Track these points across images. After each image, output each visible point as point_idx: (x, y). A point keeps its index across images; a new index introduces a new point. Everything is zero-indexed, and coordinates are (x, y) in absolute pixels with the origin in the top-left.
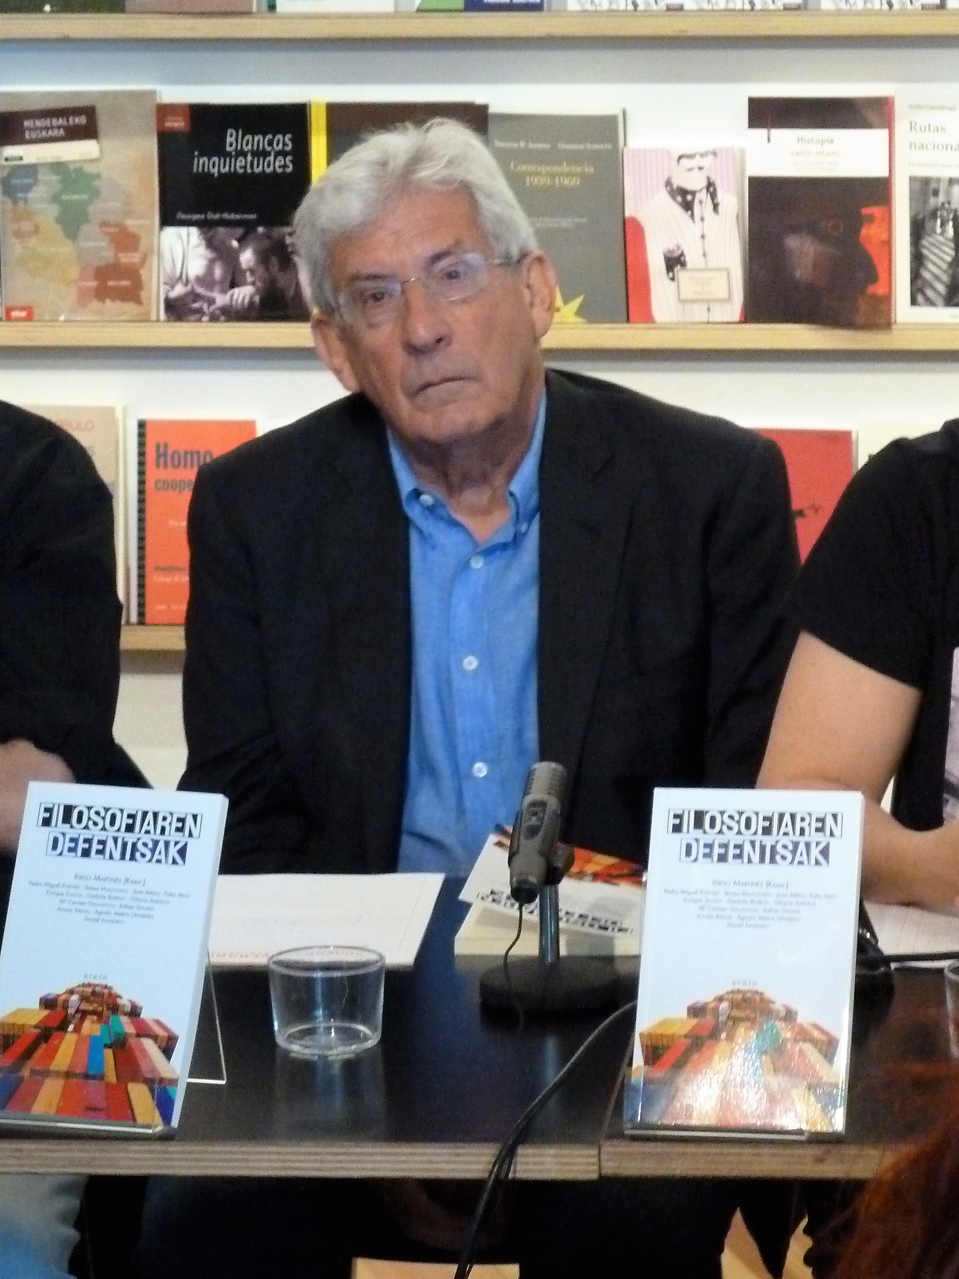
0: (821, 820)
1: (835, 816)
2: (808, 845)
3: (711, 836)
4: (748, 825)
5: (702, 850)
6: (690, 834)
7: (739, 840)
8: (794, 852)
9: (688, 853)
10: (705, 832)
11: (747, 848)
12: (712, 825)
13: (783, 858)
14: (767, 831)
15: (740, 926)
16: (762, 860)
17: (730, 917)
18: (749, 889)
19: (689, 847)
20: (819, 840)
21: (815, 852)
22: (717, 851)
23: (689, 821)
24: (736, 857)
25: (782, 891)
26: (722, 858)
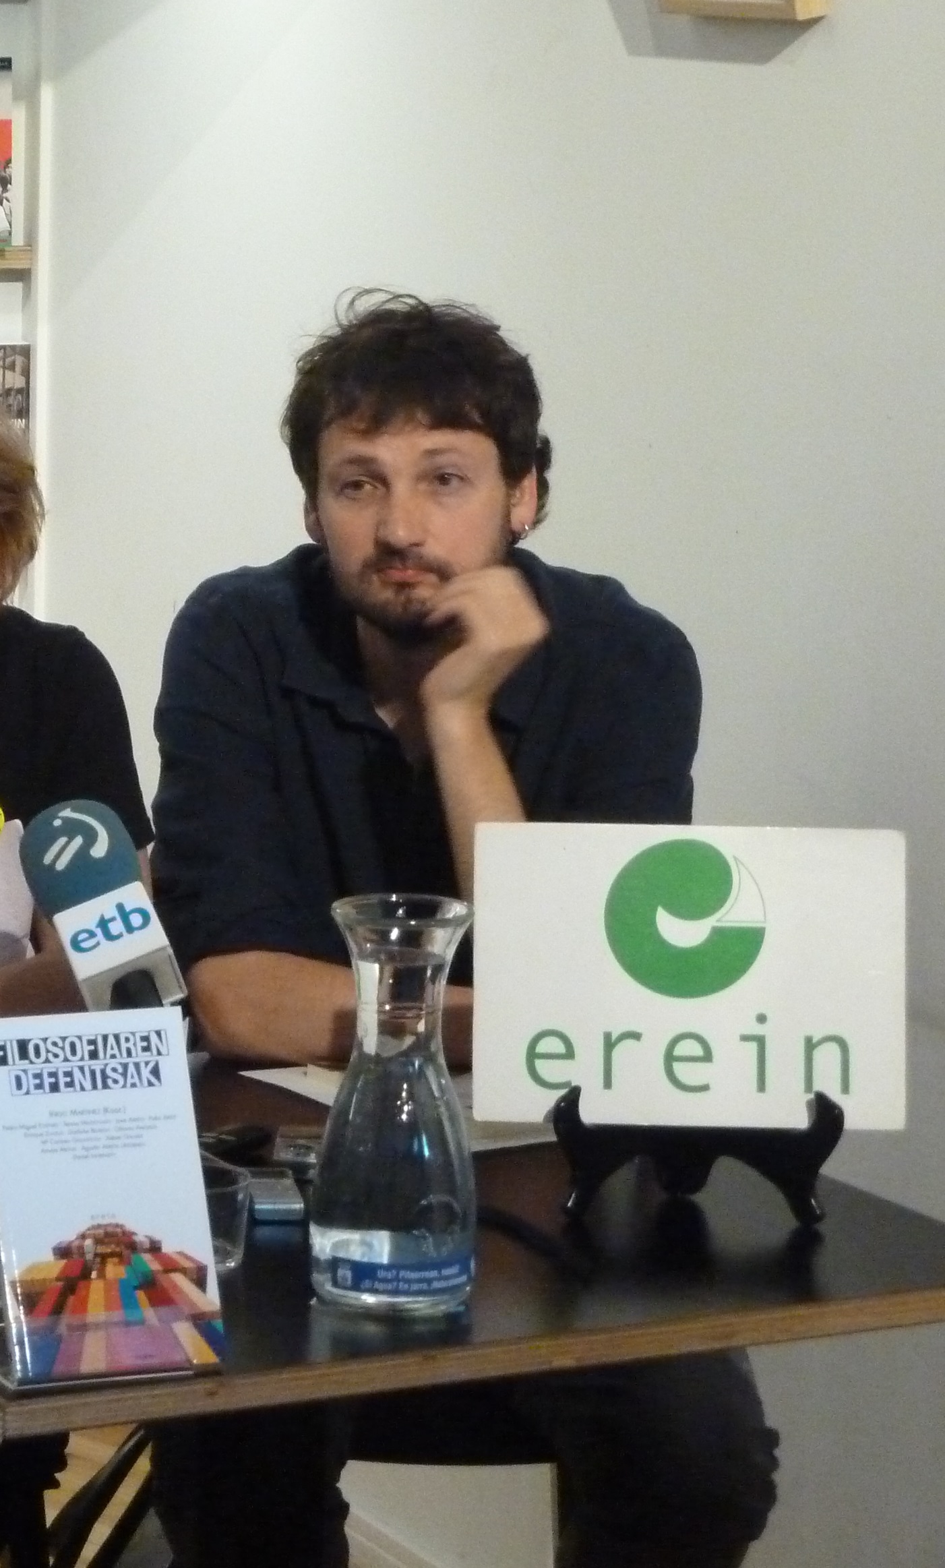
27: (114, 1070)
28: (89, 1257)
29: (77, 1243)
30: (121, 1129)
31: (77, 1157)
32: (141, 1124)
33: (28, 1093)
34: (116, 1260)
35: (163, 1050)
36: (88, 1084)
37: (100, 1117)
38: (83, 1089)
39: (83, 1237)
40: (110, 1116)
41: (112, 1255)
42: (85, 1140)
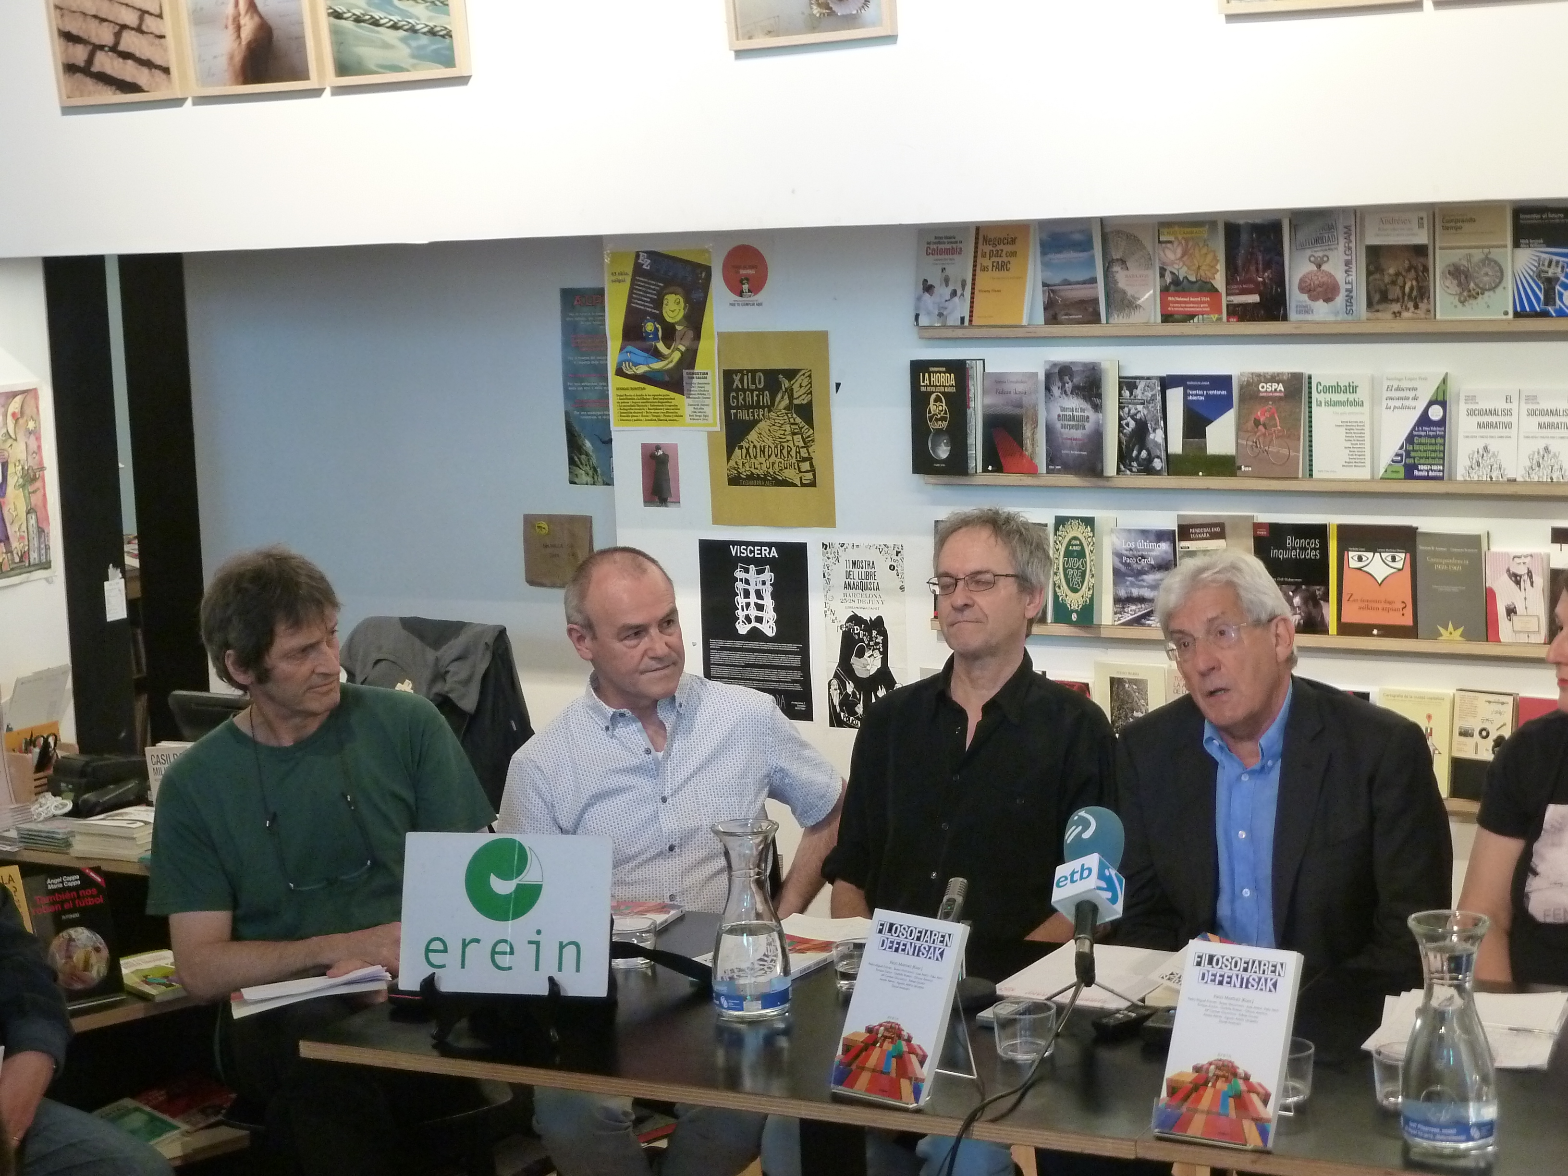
0: (1275, 966)
1: (1282, 965)
2: (1266, 980)
3: (1215, 970)
4: (1236, 966)
5: (1211, 977)
6: (1205, 967)
7: (1230, 973)
8: (1258, 983)
9: (1203, 979)
10: (1213, 967)
11: (1234, 978)
12: (1217, 964)
13: (1253, 986)
14: (1245, 970)
15: (1226, 1022)
16: (1241, 986)
17: (1221, 1017)
18: (1233, 1002)
19: (1204, 975)
20: (1272, 977)
21: (1270, 984)
22: (1218, 978)
23: (1205, 960)
24: (1227, 983)
25: (1250, 1004)
26: (1221, 983)
27: (1254, 980)
28: (1211, 1074)
29: (1205, 1067)
30: (1248, 1011)
31: (1220, 1021)
32: (1259, 1011)
33: (1206, 983)
34: (1224, 1079)
35: (1282, 974)
36: (1238, 985)
37: (1240, 1003)
38: (1235, 986)
39: (1211, 1064)
40: (1246, 1004)
41: (1223, 1076)
42: (1228, 1013)
